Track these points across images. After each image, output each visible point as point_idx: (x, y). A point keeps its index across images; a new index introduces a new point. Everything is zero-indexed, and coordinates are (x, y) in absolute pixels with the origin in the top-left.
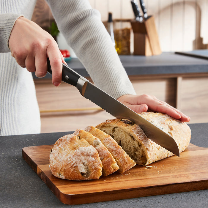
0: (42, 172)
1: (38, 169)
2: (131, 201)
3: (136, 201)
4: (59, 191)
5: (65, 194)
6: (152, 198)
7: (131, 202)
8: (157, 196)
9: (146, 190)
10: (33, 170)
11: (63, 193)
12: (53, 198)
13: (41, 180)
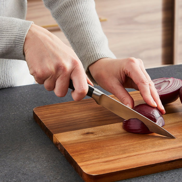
0: (60, 143)
1: (54, 138)
2: (154, 176)
3: (160, 176)
4: (82, 170)
5: (89, 174)
6: (175, 172)
7: (155, 178)
8: (179, 169)
9: (169, 164)
10: (47, 137)
11: (87, 173)
12: (75, 175)
13: (59, 151)
